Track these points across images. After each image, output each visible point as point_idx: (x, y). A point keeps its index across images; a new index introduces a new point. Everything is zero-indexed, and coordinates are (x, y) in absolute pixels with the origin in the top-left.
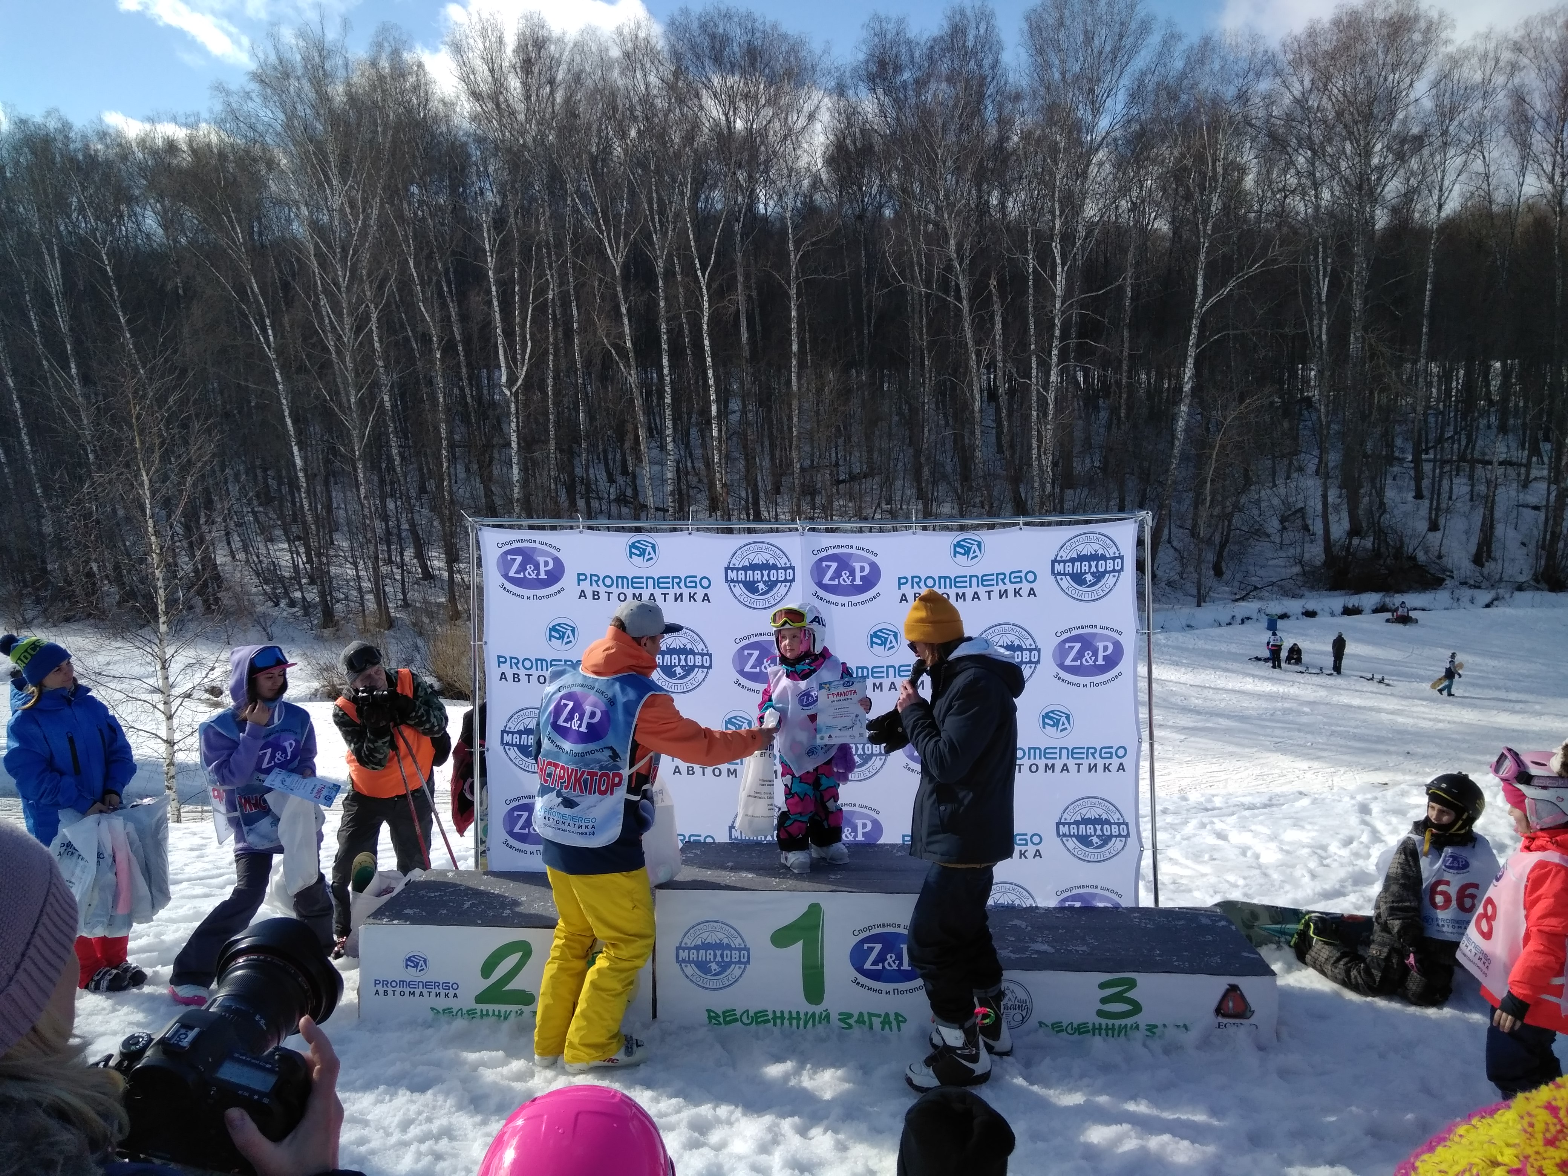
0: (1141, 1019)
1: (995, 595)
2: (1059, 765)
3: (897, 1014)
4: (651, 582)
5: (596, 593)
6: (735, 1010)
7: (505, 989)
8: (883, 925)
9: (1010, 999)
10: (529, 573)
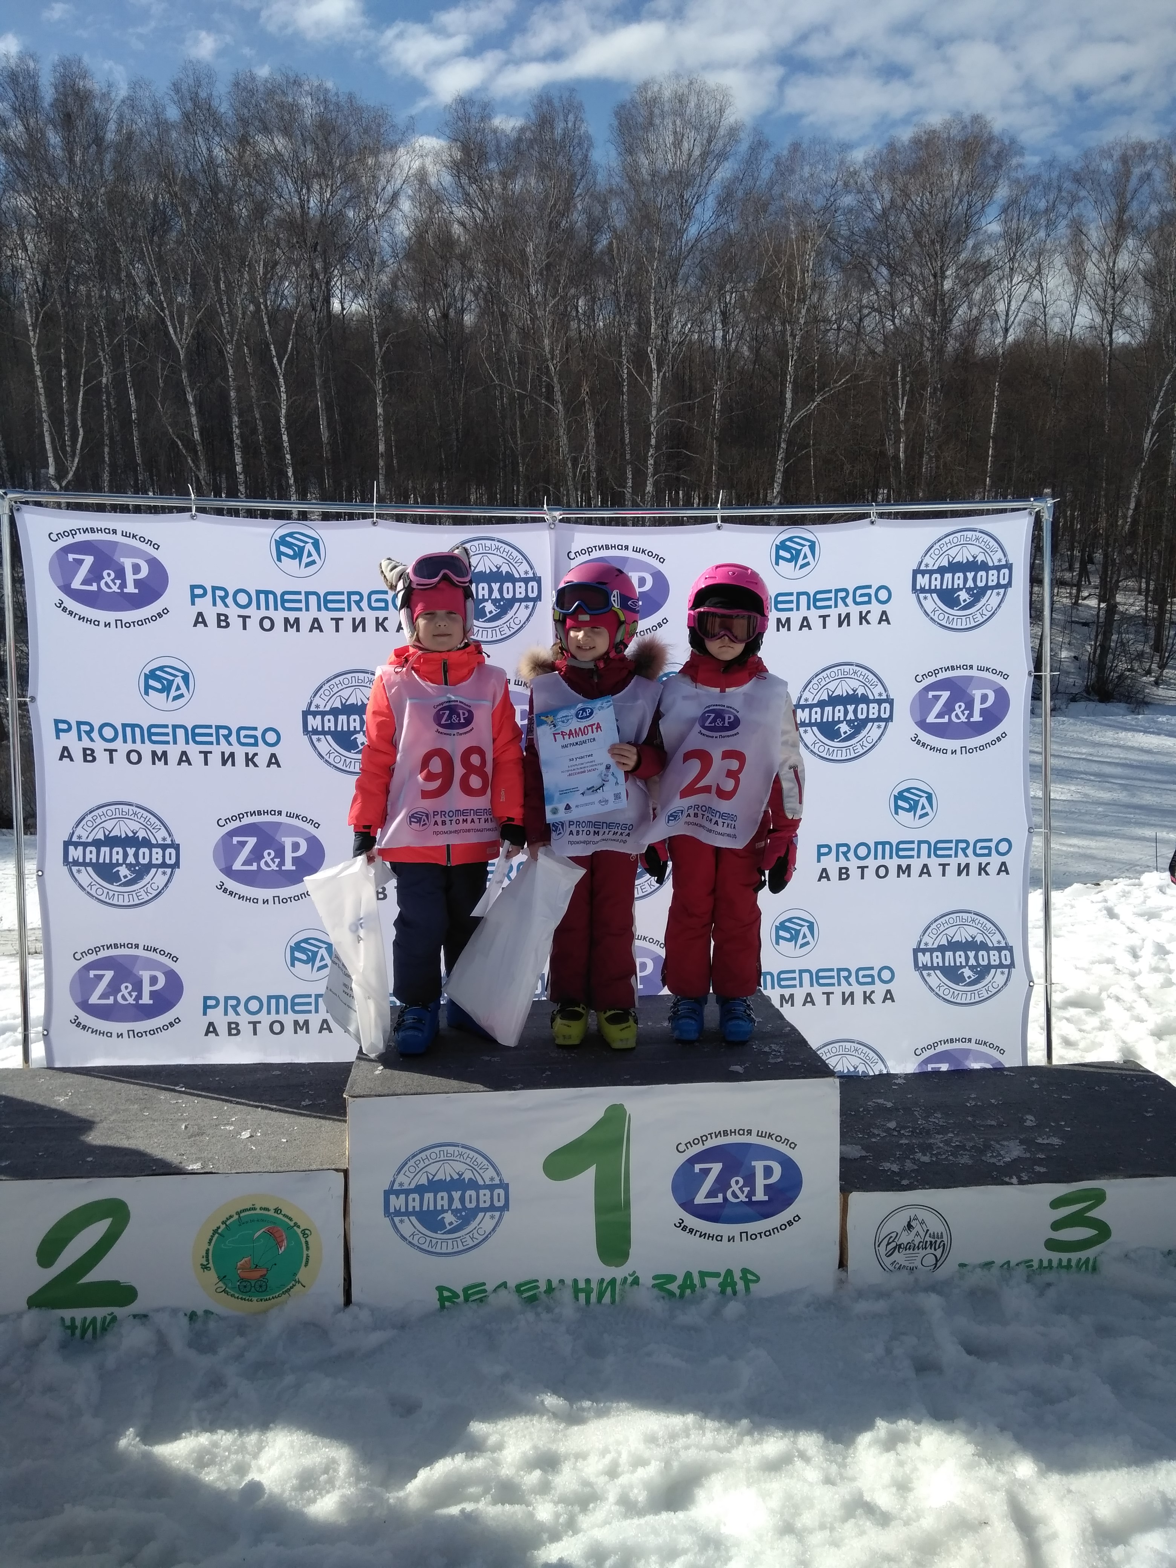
0: (1107, 1249)
1: (832, 622)
2: (916, 865)
3: (745, 1271)
4: (313, 599)
5: (222, 618)
6: (484, 1284)
7: (81, 1281)
8: (725, 1133)
9: (918, 1234)
10: (107, 584)
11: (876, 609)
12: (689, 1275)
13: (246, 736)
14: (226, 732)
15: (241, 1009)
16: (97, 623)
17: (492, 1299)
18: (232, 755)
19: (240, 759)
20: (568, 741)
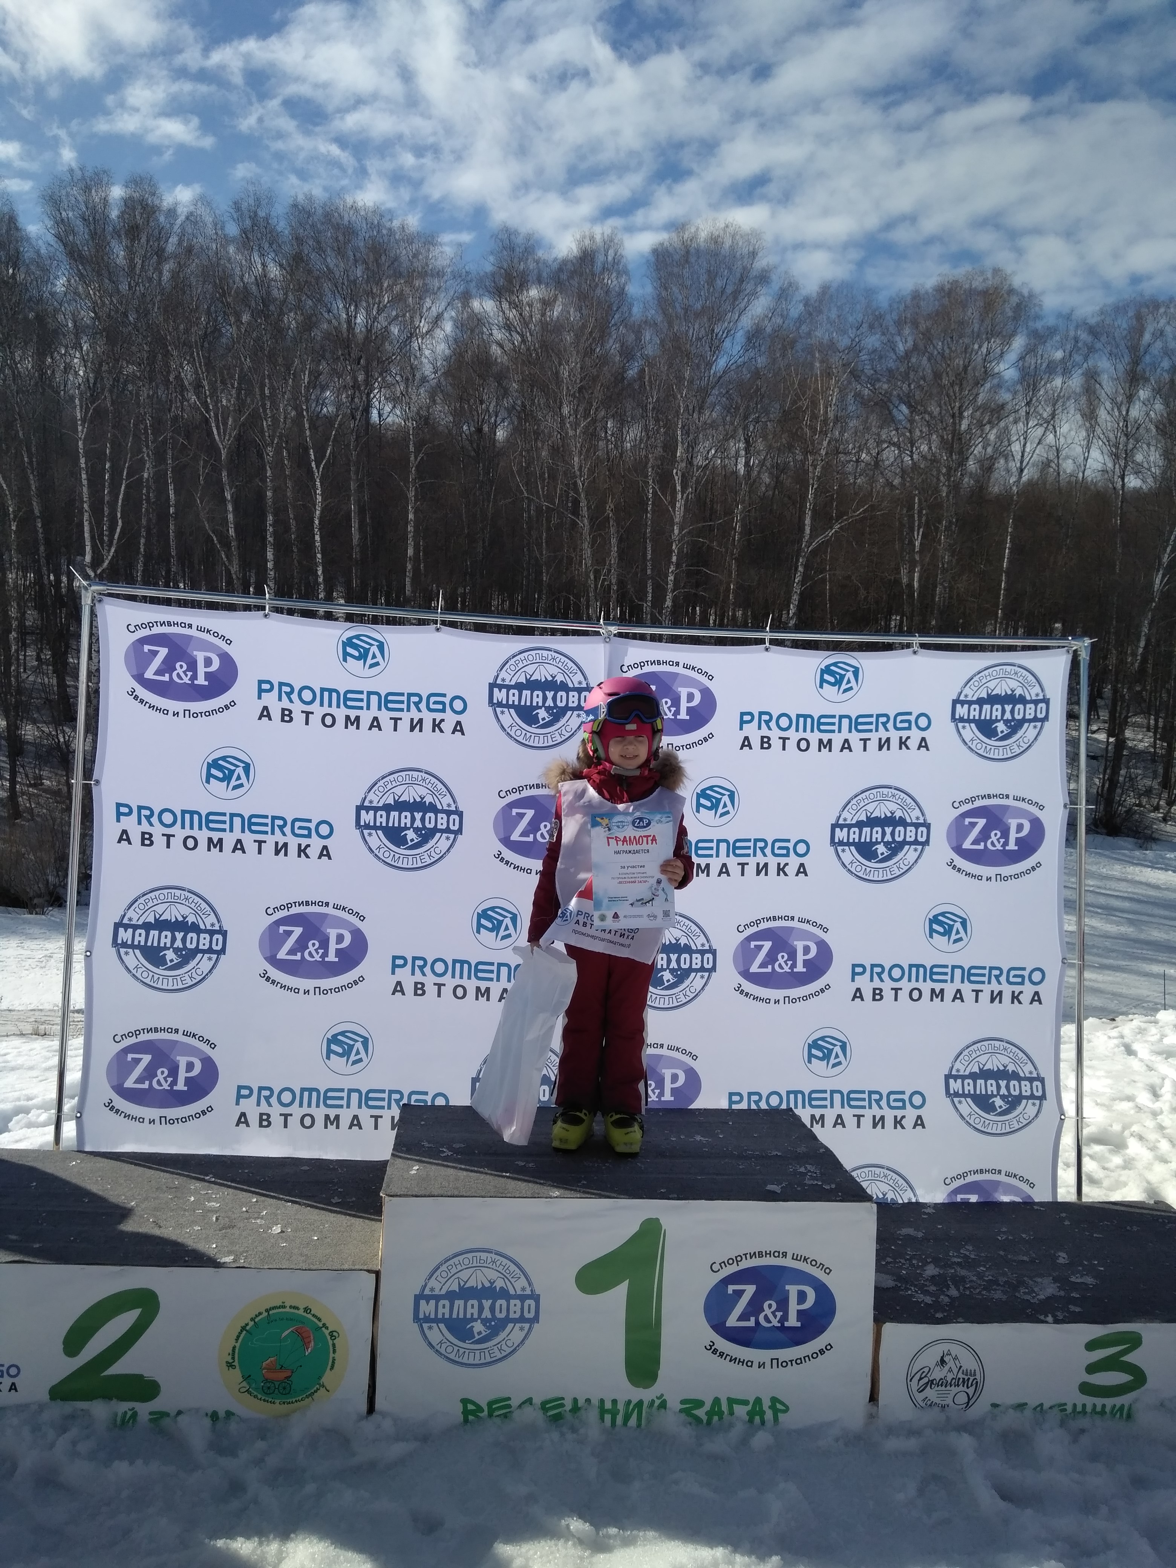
0: (1145, 1395)
1: (873, 745)
2: (950, 990)
3: (774, 1400)
4: (374, 699)
5: (287, 712)
6: (509, 1399)
7: (106, 1373)
8: (760, 1254)
9: (950, 1370)
10: (178, 675)
11: (915, 736)
12: (717, 1401)
13: (300, 828)
14: (281, 823)
15: (273, 1100)
16: (166, 712)
17: (517, 1415)
18: (285, 845)
19: (293, 850)
20: (621, 847)
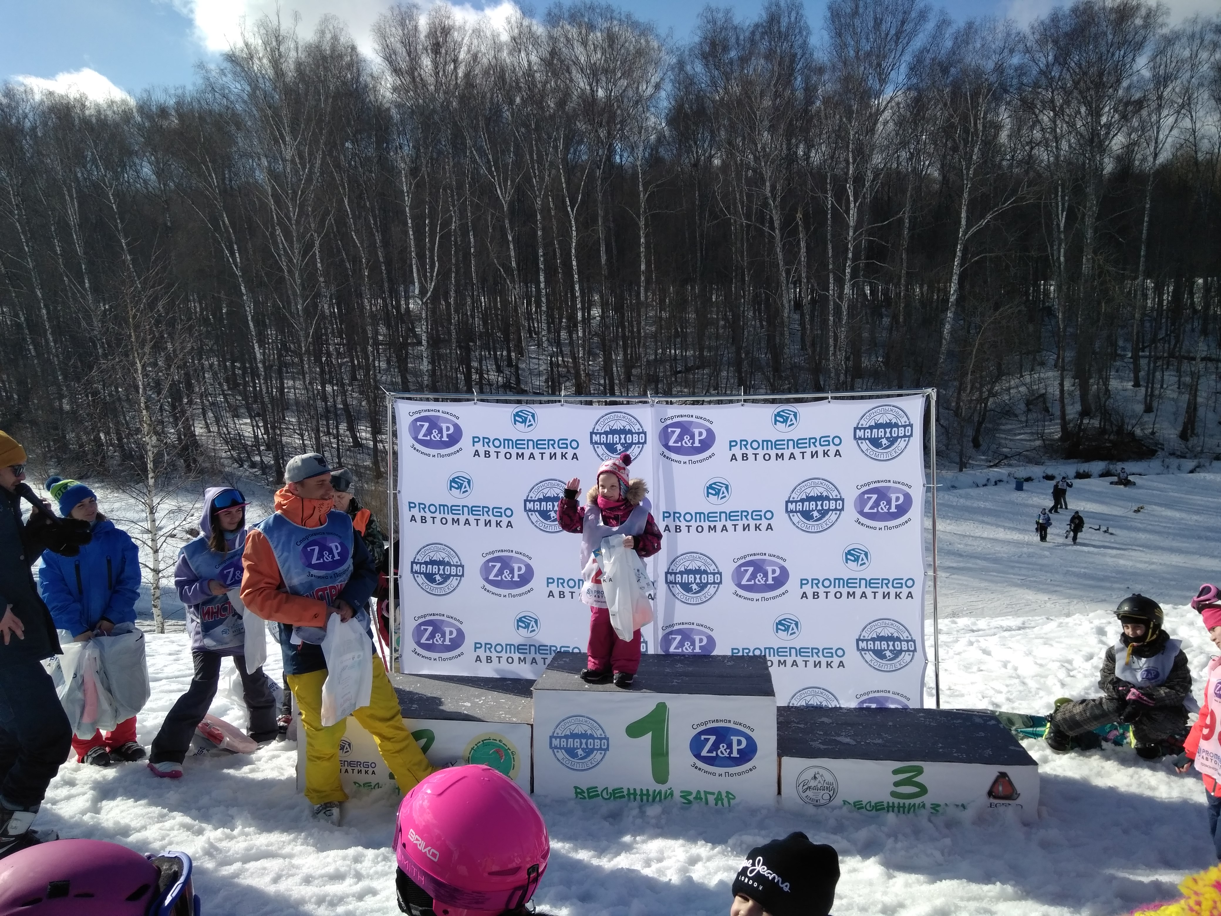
0: (926, 799)
1: (808, 455)
2: (859, 592)
3: (728, 793)
4: (531, 443)
5: (487, 452)
6: (597, 788)
8: (718, 721)
9: (819, 782)
10: (434, 436)
11: (833, 449)
12: (699, 792)
13: (497, 512)
14: (487, 509)
15: (493, 650)
16: (430, 455)
17: (600, 795)
18: (490, 521)
19: (493, 524)
